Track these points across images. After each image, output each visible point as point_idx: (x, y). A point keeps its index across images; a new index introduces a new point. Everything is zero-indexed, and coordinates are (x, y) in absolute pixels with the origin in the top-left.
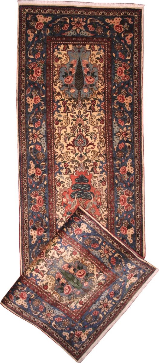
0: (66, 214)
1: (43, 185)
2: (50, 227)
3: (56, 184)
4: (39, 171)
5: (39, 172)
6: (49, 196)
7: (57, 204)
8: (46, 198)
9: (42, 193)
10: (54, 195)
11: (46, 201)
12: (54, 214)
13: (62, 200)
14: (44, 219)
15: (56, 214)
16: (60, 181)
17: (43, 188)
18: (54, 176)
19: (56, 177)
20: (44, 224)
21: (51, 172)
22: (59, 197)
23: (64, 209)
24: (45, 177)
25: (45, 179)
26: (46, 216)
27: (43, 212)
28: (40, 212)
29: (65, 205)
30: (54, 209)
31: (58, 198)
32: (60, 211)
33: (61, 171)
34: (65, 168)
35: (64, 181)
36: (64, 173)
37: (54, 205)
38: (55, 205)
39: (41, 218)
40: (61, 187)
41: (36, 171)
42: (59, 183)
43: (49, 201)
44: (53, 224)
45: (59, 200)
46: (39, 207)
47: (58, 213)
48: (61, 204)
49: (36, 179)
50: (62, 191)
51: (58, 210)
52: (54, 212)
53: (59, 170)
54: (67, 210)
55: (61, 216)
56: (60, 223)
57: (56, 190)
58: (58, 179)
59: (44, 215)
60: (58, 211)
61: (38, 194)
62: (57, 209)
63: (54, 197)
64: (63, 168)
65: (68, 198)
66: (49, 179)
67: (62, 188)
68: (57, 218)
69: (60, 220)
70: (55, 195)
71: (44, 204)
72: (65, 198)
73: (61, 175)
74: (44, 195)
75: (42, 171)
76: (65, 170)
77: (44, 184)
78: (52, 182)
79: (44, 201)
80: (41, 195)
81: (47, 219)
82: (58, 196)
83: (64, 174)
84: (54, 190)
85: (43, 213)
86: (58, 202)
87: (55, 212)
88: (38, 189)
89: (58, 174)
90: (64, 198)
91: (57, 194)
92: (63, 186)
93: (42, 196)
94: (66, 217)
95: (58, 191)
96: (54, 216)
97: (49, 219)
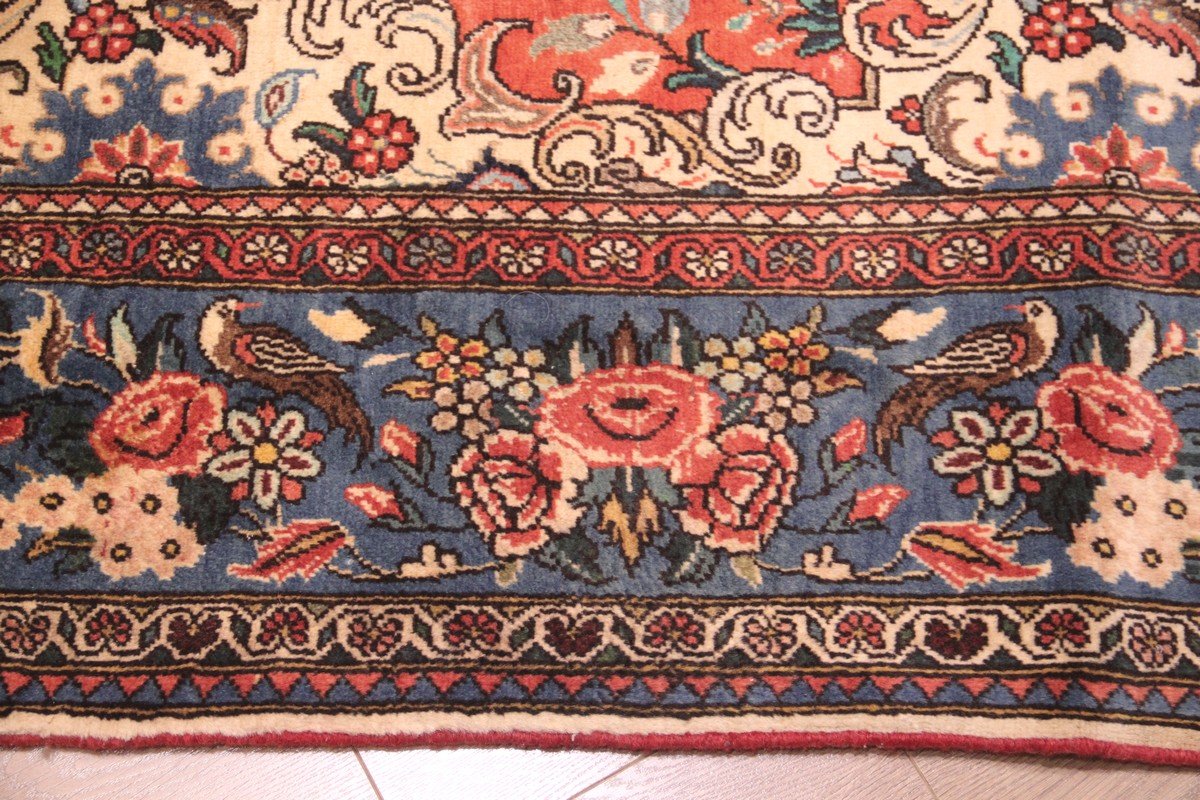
0: (836, 62)
1: (380, 359)
2: (1029, 275)
3: (379, 182)
4: (143, 410)
5: (154, 417)
6: (548, 280)
7: (675, 177)
8: (586, 319)
9: (497, 378)
10: (537, 214)
11: (626, 324)
12: (829, 218)
13: (628, 111)
14: (902, 357)
15: (830, 200)
16: (341, 123)
17: (424, 359)
18: (252, 200)
19: (268, 169)
20: (988, 356)
21: (182, 243)
22: (579, 150)
23: (757, 80)
24: (242, 327)
25: (282, 332)
26: (866, 328)
27: (790, 380)
28: (803, 414)
29: (699, 68)
30: (758, 218)
31: (593, 163)
32: (775, 132)
33: (179, 101)
34: (140, 54)
35: (334, 75)
36: (223, 60)
37: (685, 217)
38: (688, 197)
39: (897, 409)
40: (423, 112)
41: (143, 456)
42: (360, 140)
43: (631, 285)
44: (980, 231)
45: (621, 150)
46: (711, 437)
47: (817, 169)
48: (679, 117)
49: (265, 454)
50: (488, 106)
51: (764, 166)
52: (795, 218)
53: (167, 126)
54: (768, 47)
56: (962, 141)
57: (457, 188)
58: (306, 145)
59: (837, 367)
60: (787, 159)
61: (508, 435)
62: (758, 181)
63: (577, 216)
64: (146, 71)
65: (597, 28)
66: (284, 272)
67: (445, 96)
68: (897, 176)
69: (920, 145)
70: (537, 197)
71: (676, 358)
72: (585, 67)
73: (246, 112)
74: (535, 357)
75: (143, 370)
76: (171, 45)
77: (365, 346)
78: (334, 238)
79: (626, 355)
80: (521, 392)
81: (905, 326)
82: (559, 159)
83: (238, 64)
84: (460, 213)
85: (817, 368)
86: (651, 165)
87: (797, 202)
88: (423, 440)
89: (225, 147)
90: (598, 87)
91: (522, 174)
92: (415, 83)
93: (545, 382)
94: (880, 56)
95: (489, 162)
96: (865, 217)
97: (908, 290)
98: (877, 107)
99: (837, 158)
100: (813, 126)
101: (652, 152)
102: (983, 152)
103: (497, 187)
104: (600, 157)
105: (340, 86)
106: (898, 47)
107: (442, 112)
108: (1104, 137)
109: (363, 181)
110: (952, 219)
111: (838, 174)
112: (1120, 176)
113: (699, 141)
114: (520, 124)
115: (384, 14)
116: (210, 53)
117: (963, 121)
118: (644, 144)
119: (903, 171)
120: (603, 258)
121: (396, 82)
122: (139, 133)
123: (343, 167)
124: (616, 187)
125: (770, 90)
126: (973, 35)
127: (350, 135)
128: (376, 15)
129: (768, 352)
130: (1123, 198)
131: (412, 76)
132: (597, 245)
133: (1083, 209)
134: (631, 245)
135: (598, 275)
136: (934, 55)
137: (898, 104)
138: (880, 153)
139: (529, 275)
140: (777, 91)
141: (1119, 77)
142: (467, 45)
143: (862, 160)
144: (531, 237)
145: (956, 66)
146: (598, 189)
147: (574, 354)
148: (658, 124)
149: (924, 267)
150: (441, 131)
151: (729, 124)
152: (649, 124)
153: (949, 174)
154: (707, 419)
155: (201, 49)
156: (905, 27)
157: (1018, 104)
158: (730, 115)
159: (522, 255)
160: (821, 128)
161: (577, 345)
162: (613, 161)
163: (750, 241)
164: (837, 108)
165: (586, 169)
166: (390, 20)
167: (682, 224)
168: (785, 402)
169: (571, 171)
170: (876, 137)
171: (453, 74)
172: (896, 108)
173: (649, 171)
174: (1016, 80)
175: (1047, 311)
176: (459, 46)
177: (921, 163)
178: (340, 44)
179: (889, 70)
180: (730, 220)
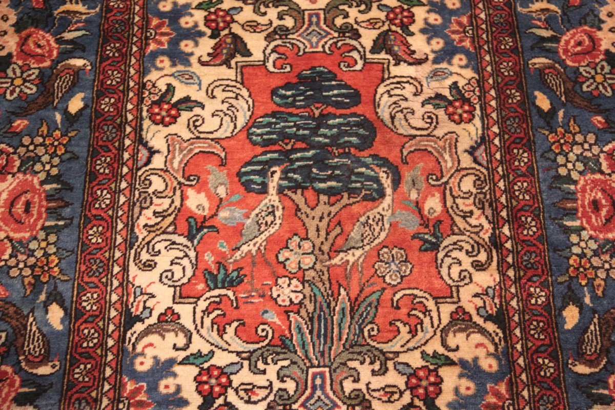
0: (201, 286)
1: (58, 117)
3: (145, 114)
4: (43, 42)
5: (39, 46)
6: (92, 175)
8: (71, 189)
9: (46, 158)
10: (125, 170)
11: (67, 205)
12: (116, 283)
13: (177, 203)
15: (125, 283)
16: (174, 100)
17: (58, 133)
18: (138, 71)
19: (153, 76)
21: (118, 50)
23: (192, 254)
24: (77, 72)
25: (74, 84)
26: (55, 297)
27: (32, 267)
28: (14, 272)
29: (199, 230)
30: (118, 254)
31: (151, 190)
33: (186, 46)
34: (209, 32)
36: (206, 58)
37: (120, 226)
38: (130, 226)
39: (12, 310)
40: (180, 128)
43: (86, 206)
44: (102, 344)
45: (155, 200)
46: (7, 237)
48: (173, 223)
49: (18, 82)
50: (181, 151)
51: (145, 256)
52: (116, 269)
53: (174, 43)
54: (209, 258)
55: (163, 298)
56: (153, 338)
57: (140, 141)
58: (164, 88)
59: (37, 286)
60: (149, 266)
61: (18, 163)
62: (137, 255)
63: (124, 185)
64: (201, 34)
65: (222, 191)
66: (102, 83)
67: (187, 135)
73: (180, 68)
74: (55, 171)
77: (66, 112)
78: (118, 100)
79: (52, 204)
80: (38, 167)
82: (153, 178)
83: (203, 64)
84: (127, 142)
85: (36, 278)
86: (149, 213)
88: (17, 134)
90: (190, 192)
91: (146, 164)
92: (193, 125)
93: (42, 176)
95: (152, 152)
96: (114, 298)
97: (74, 314)
98: (174, 303)
99: (148, 286)
100: (166, 277)
101: (155, 213)
102: (146, 347)
103: (140, 155)
104: (154, 193)
105: (193, 99)
106: (207, 312)
107: (179, 135)
108: (148, 399)
109: (145, 109)
110: (110, 333)
111: (140, 287)
112: (124, 404)
113: (161, 231)
114: (172, 163)
115: (230, 112)
116: (209, 54)
117: (164, 339)
118: (159, 209)
119: (138, 313)
120: (101, 195)
121: (195, 118)
122: (171, 34)
123: (152, 101)
124: (138, 200)
125: (186, 259)
126: (212, 344)
127: (168, 103)
128: (228, 109)
129: (47, 259)
130: (111, 405)
131: (197, 124)
132: (108, 192)
133: (107, 387)
134: (107, 205)
135: (93, 194)
136: (202, 327)
137: (176, 312)
138: (149, 304)
139: (95, 168)
140: (185, 262)
141: (182, 407)
142: (213, 143)
143: (146, 297)
144: (114, 168)
145: (195, 337)
146: (137, 193)
147: (54, 186)
148: (170, 215)
149: (86, 322)
150: (169, 135)
151: (169, 243)
152: (170, 211)
153: (135, 332)
154: (17, 236)
155: (211, 51)
156: (218, 315)
157: (171, 362)
158: (174, 243)
159: (105, 165)
160: (164, 280)
161: (59, 186)
162: (151, 198)
163: (106, 251)
164: (175, 287)
165: (148, 188)
166: (226, 115)
167: (117, 225)
168: (21, 265)
169: (147, 182)
170: (158, 302)
171: (198, 138)
172: (173, 310)
173: (144, 212)
174: (185, 362)
175: (53, 371)
176: (212, 140)
177: (142, 321)
178: (214, 97)
179: (194, 308)
180: (117, 243)
